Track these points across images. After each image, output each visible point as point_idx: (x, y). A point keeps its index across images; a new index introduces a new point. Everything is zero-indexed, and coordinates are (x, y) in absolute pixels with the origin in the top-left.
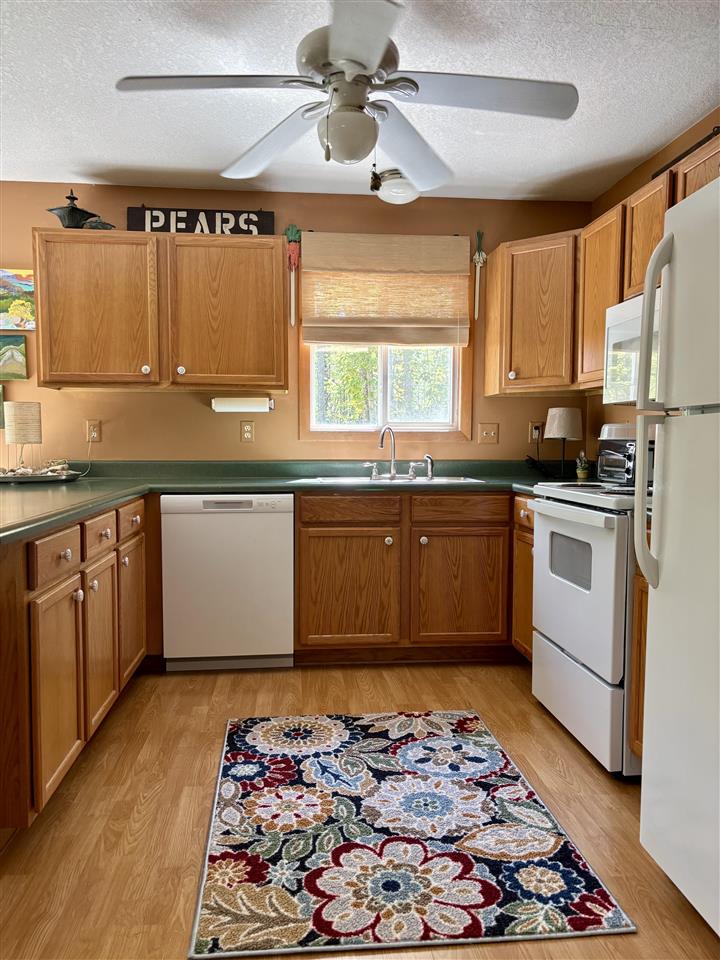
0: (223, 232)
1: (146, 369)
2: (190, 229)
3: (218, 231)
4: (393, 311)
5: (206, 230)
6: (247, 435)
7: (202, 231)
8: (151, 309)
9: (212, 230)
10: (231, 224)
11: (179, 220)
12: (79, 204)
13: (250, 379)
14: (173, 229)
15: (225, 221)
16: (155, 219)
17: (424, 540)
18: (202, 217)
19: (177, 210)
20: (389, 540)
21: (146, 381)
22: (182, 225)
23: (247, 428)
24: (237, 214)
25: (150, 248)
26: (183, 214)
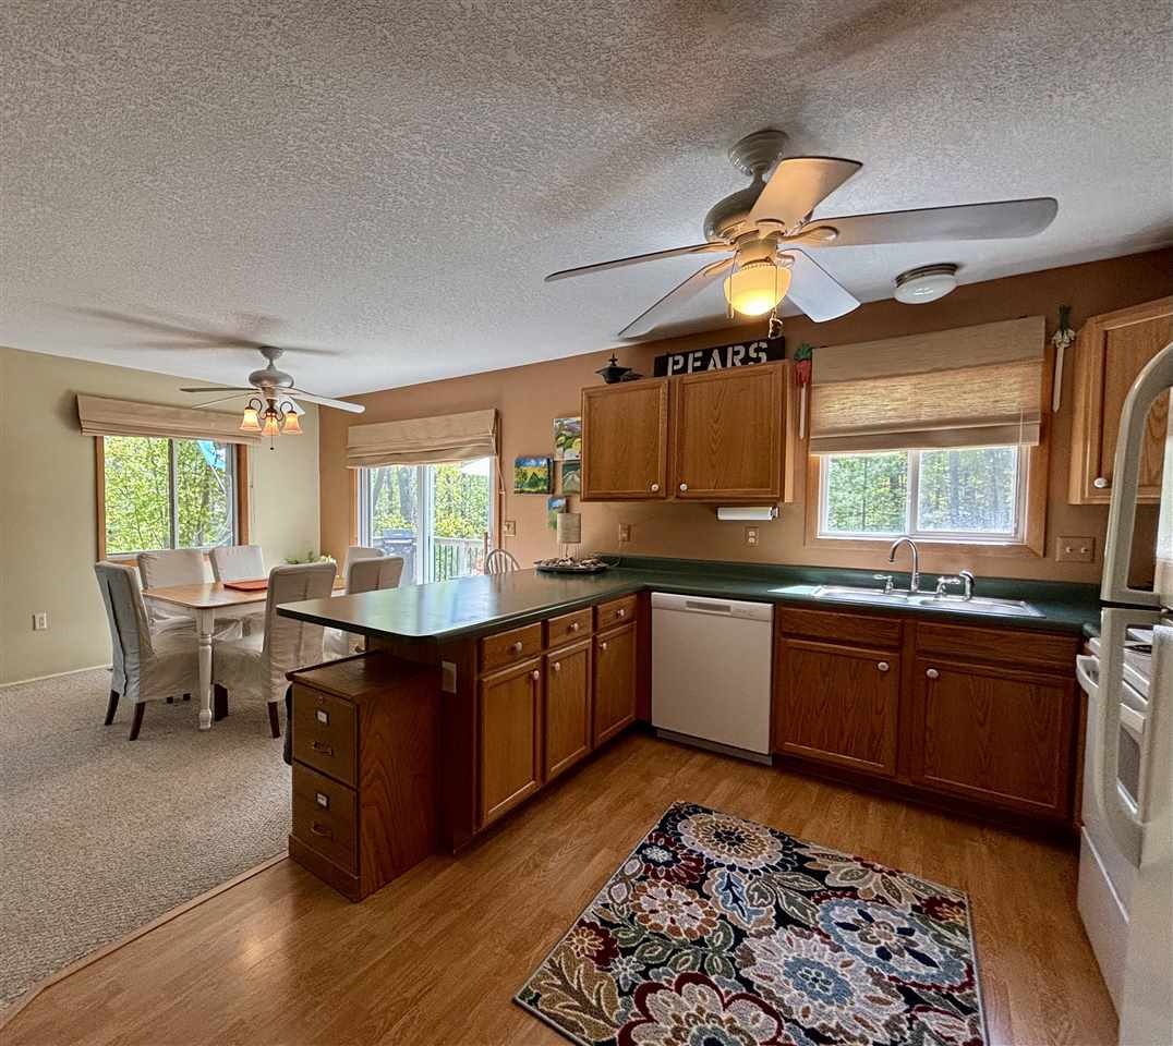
0: (733, 364)
1: (655, 487)
2: (704, 367)
3: (729, 364)
4: (925, 414)
5: (719, 366)
6: (752, 540)
7: (715, 365)
8: (662, 438)
9: (724, 364)
10: (742, 355)
11: (695, 360)
12: (619, 364)
13: (746, 493)
14: (690, 370)
15: (736, 353)
16: (676, 363)
17: (932, 672)
18: (716, 354)
19: (694, 352)
20: (883, 665)
21: (655, 496)
22: (698, 364)
23: (752, 533)
24: (747, 346)
25: (663, 391)
26: (699, 354)
